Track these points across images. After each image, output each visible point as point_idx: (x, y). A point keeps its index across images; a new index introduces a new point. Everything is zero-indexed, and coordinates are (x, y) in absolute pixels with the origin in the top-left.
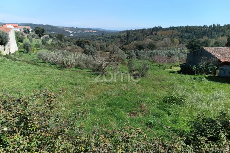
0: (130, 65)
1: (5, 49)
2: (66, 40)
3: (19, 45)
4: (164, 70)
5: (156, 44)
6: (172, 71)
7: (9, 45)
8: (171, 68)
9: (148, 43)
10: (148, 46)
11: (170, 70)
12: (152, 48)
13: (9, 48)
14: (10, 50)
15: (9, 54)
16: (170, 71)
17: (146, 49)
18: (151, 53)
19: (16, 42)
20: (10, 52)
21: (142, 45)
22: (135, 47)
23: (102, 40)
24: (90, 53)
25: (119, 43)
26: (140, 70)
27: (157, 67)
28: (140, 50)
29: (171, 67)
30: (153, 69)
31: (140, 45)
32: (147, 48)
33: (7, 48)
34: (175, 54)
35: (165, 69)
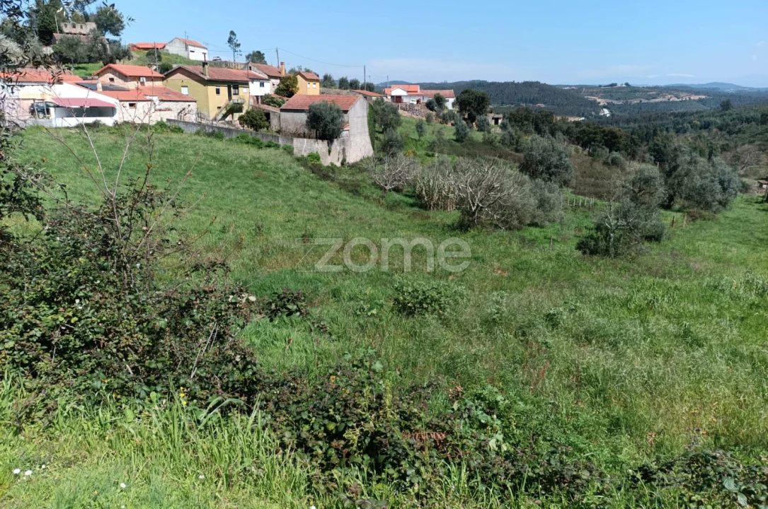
1: (330, 152)
2: (560, 129)
3: (376, 142)
7: (343, 142)
13: (344, 150)
14: (347, 154)
15: (342, 164)
19: (368, 134)
20: (344, 160)
23: (715, 130)
24: (541, 168)
33: (338, 147)
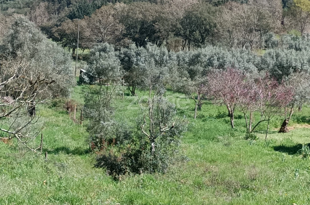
0: (95, 114)
4: (255, 138)
5: (216, 20)
6: (289, 145)
8: (282, 130)
9: (181, 15)
10: (179, 26)
11: (279, 139)
12: (197, 34)
16: (278, 144)
17: (172, 38)
18: (195, 60)
21: (154, 22)
22: (121, 28)
25: (43, 9)
26: (140, 138)
27: (222, 125)
28: (141, 43)
29: (284, 124)
30: (201, 133)
31: (143, 23)
32: (176, 35)
34: (299, 66)
35: (258, 135)
